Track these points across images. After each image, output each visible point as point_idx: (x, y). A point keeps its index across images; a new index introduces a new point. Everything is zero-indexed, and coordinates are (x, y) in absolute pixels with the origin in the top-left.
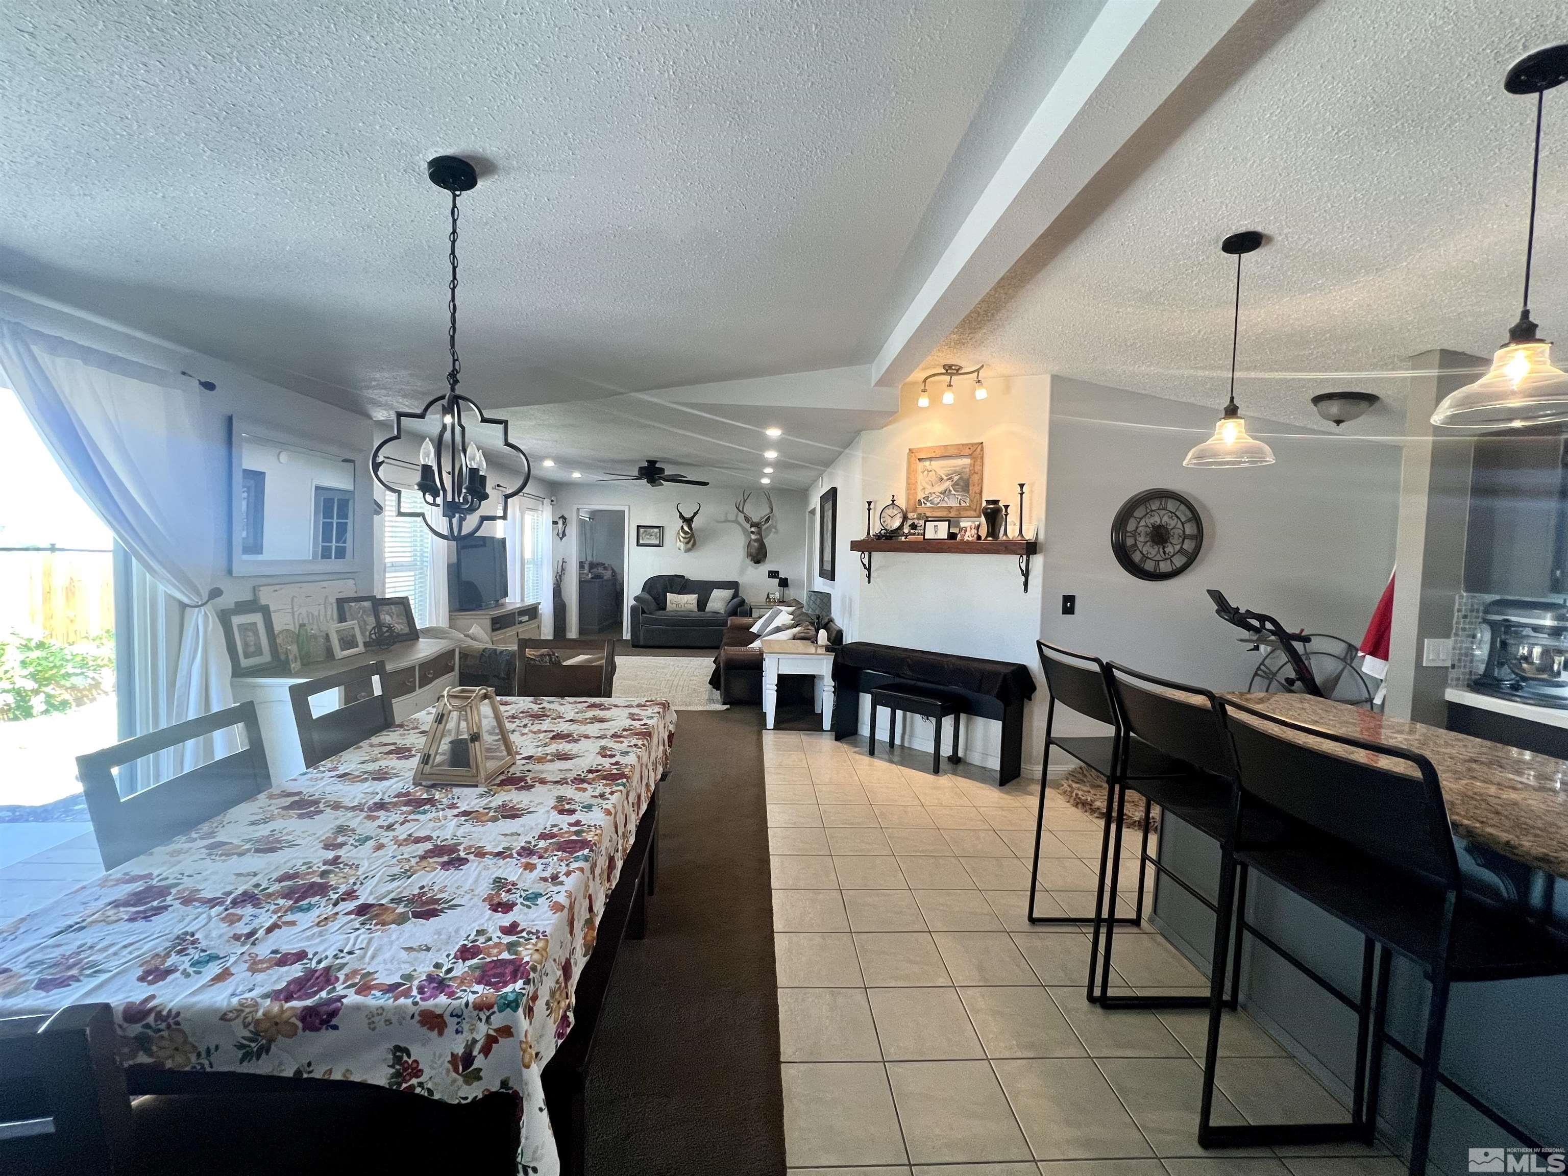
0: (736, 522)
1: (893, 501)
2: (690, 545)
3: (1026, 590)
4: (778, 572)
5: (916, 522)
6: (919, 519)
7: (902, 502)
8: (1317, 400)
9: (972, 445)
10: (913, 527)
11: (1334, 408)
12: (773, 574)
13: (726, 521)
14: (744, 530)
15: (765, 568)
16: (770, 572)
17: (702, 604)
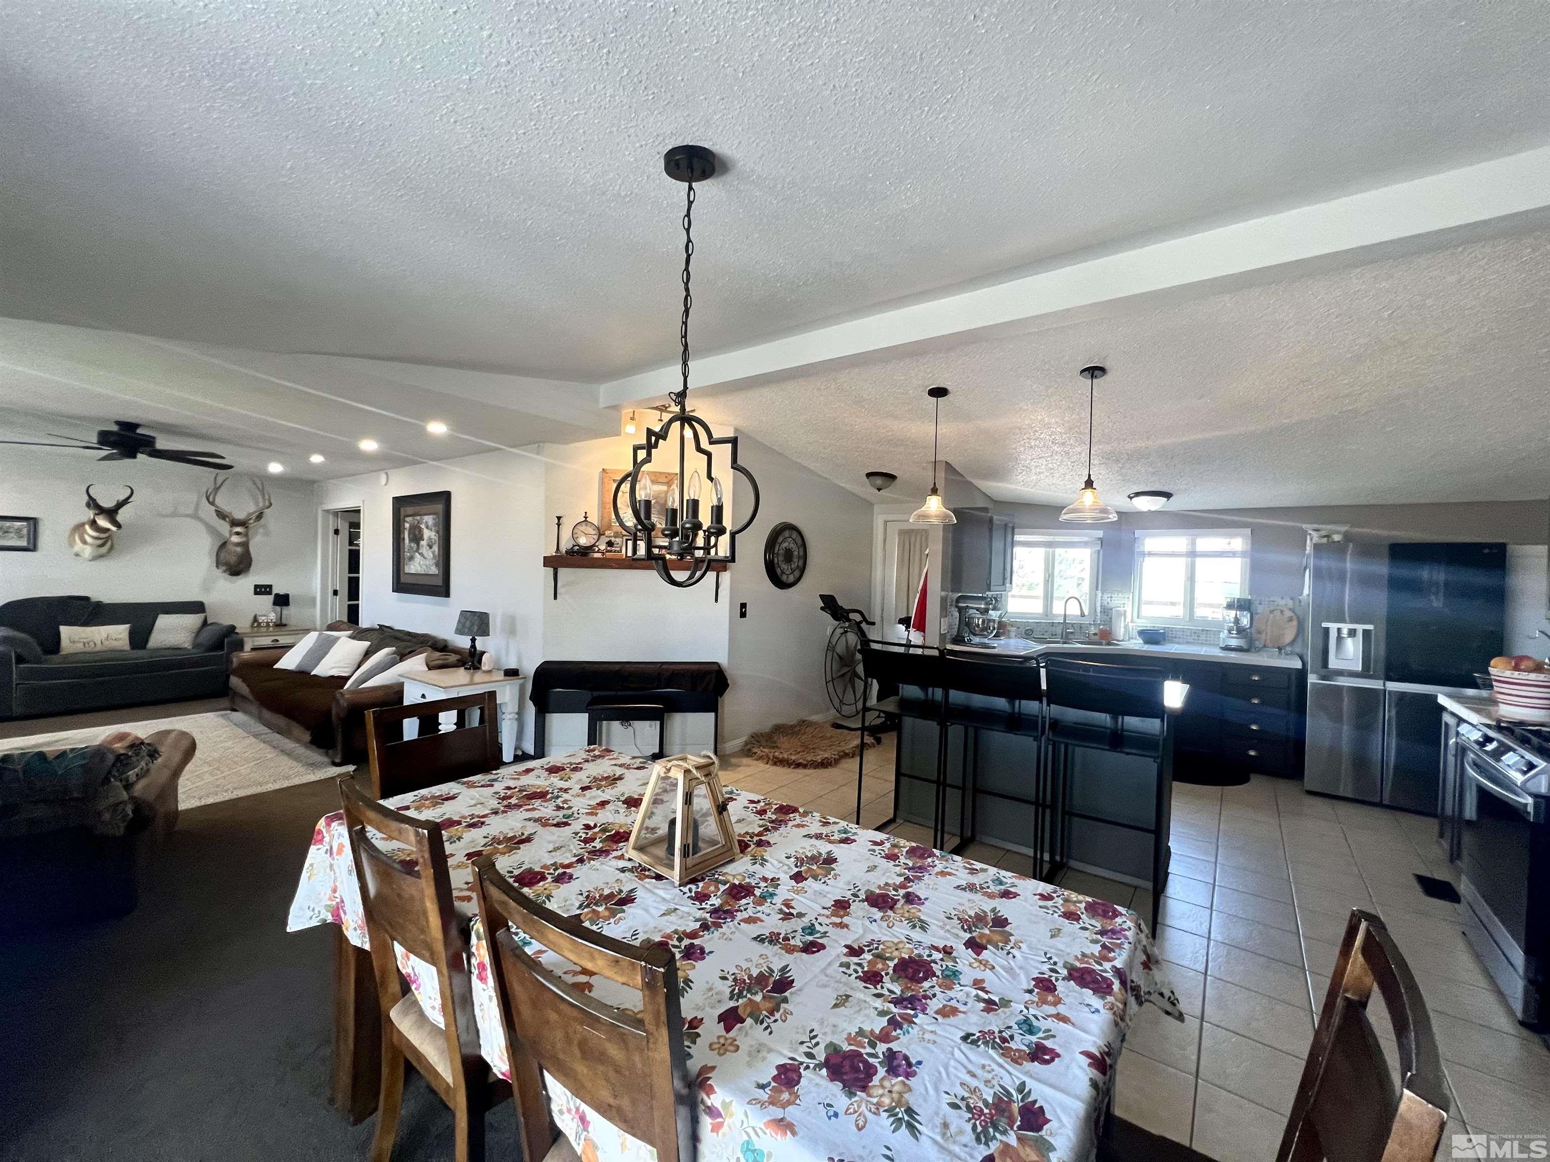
0: (195, 516)
1: (586, 518)
2: (104, 550)
3: (716, 600)
4: (270, 587)
5: (613, 539)
6: (615, 537)
7: (594, 518)
8: (869, 475)
9: (669, 474)
10: (610, 544)
11: (879, 481)
12: (262, 590)
13: (174, 514)
14: (212, 530)
15: (247, 583)
16: (256, 587)
17: (139, 638)
